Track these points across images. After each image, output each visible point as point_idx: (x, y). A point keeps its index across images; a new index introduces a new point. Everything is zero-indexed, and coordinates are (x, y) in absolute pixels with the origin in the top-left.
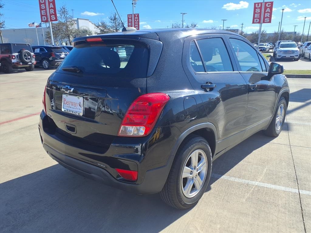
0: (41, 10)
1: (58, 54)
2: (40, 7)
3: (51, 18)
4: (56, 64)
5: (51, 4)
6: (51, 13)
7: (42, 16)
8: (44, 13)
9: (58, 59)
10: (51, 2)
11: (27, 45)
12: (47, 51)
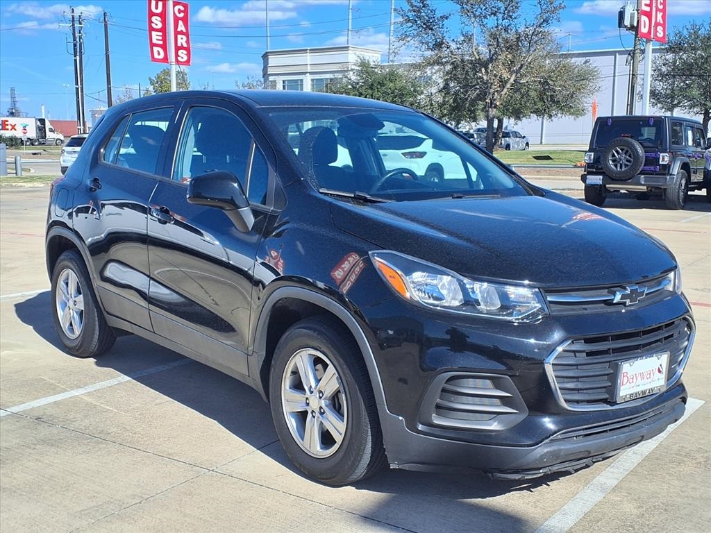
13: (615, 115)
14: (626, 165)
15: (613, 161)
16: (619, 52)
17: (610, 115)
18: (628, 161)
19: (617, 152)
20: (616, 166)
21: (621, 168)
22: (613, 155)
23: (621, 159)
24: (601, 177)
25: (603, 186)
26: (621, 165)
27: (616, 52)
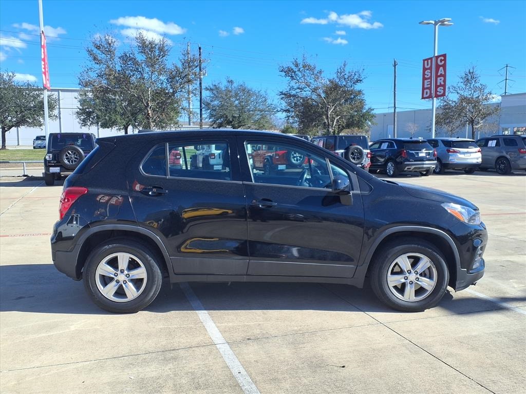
0: (424, 79)
1: (413, 152)
2: (424, 74)
3: (436, 91)
4: (406, 169)
5: (441, 68)
6: (438, 84)
7: (424, 89)
8: (428, 85)
9: (411, 160)
10: (441, 66)
11: (361, 138)
12: (396, 148)
13: (62, 132)
14: (75, 161)
15: (67, 159)
16: (61, 90)
17: (59, 132)
18: (75, 158)
19: (69, 153)
20: (69, 161)
21: (72, 162)
22: (67, 156)
23: (72, 158)
24: (59, 168)
25: (59, 173)
26: (72, 161)
27: (59, 90)
